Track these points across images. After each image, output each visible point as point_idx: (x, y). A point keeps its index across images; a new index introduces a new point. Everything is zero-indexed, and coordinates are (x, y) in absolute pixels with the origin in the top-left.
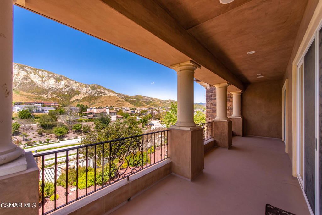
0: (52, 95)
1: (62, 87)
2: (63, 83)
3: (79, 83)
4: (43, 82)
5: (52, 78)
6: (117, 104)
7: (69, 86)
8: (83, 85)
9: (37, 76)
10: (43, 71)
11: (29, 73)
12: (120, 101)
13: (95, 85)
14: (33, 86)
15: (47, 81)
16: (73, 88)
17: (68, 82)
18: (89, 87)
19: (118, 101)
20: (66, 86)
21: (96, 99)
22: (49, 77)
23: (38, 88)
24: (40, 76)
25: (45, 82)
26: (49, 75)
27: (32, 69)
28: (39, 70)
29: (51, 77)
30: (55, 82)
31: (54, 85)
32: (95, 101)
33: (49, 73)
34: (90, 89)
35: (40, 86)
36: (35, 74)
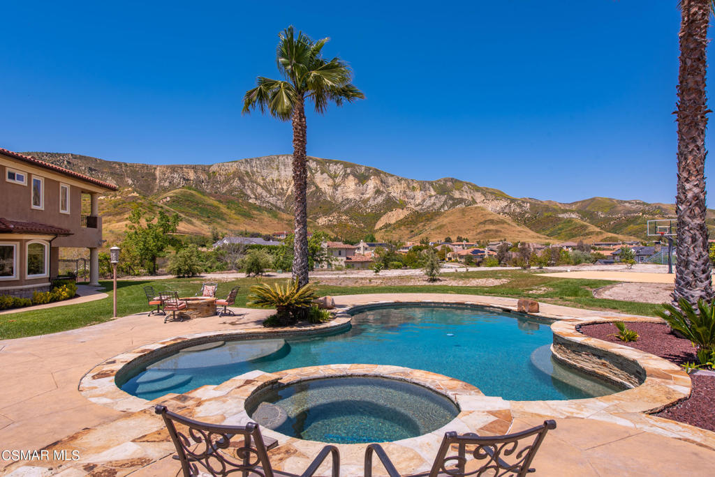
0: (339, 217)
1: (368, 196)
2: (372, 184)
3: (405, 180)
4: (335, 187)
5: (351, 177)
6: (478, 231)
7: (383, 192)
8: (415, 185)
9: (325, 175)
10: (336, 163)
11: (313, 171)
12: (492, 222)
13: (446, 181)
14: (318, 199)
15: (343, 185)
16: (393, 194)
17: (382, 181)
18: (432, 189)
19: (484, 223)
20: (378, 192)
21: (428, 220)
22: (346, 176)
23: (326, 202)
24: (330, 176)
25: (339, 188)
26: (345, 171)
27: (318, 162)
28: (330, 161)
29: (349, 174)
30: (356, 185)
31: (355, 192)
32: (424, 226)
33: (346, 165)
34: (433, 193)
35: (329, 199)
36: (322, 173)
